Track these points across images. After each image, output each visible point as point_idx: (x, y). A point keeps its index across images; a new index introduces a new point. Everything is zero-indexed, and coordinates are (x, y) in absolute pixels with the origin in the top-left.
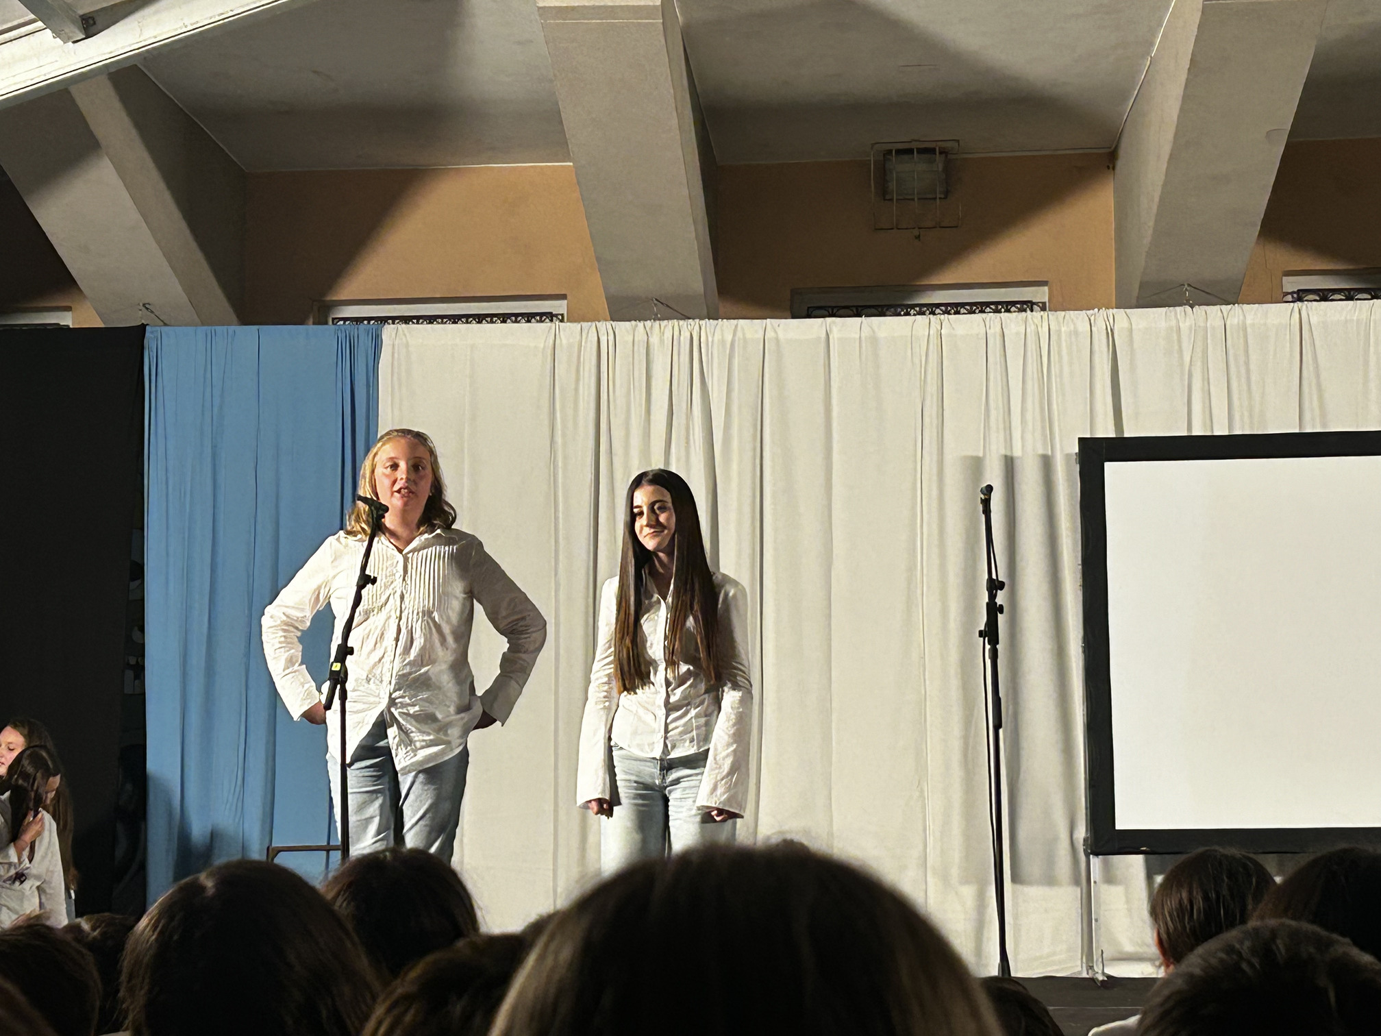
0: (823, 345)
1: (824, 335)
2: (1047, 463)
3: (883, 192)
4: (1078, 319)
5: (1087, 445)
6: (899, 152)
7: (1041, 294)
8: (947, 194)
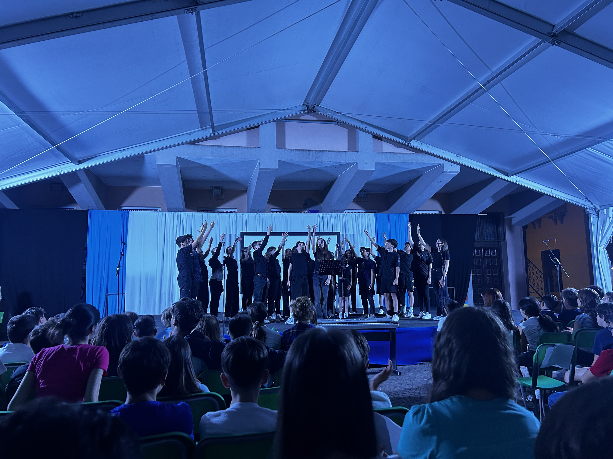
0: (202, 216)
3: (212, 194)
4: (241, 214)
5: (242, 233)
6: (214, 188)
7: (236, 210)
8: (222, 195)
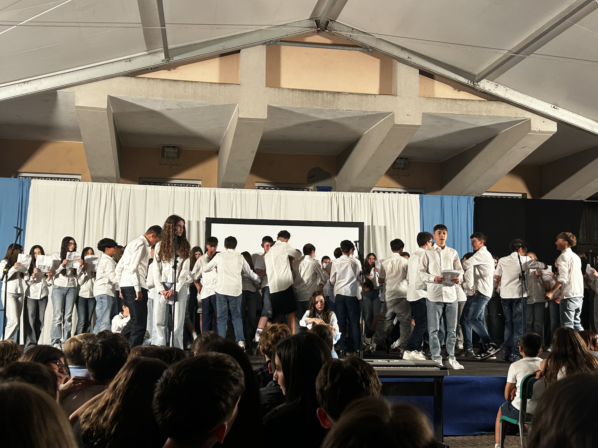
1: (146, 189)
2: (198, 223)
3: (163, 156)
4: (207, 190)
5: (207, 219)
6: (167, 147)
7: (200, 183)
8: (178, 158)
